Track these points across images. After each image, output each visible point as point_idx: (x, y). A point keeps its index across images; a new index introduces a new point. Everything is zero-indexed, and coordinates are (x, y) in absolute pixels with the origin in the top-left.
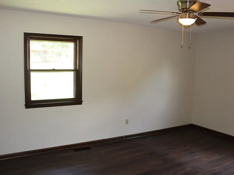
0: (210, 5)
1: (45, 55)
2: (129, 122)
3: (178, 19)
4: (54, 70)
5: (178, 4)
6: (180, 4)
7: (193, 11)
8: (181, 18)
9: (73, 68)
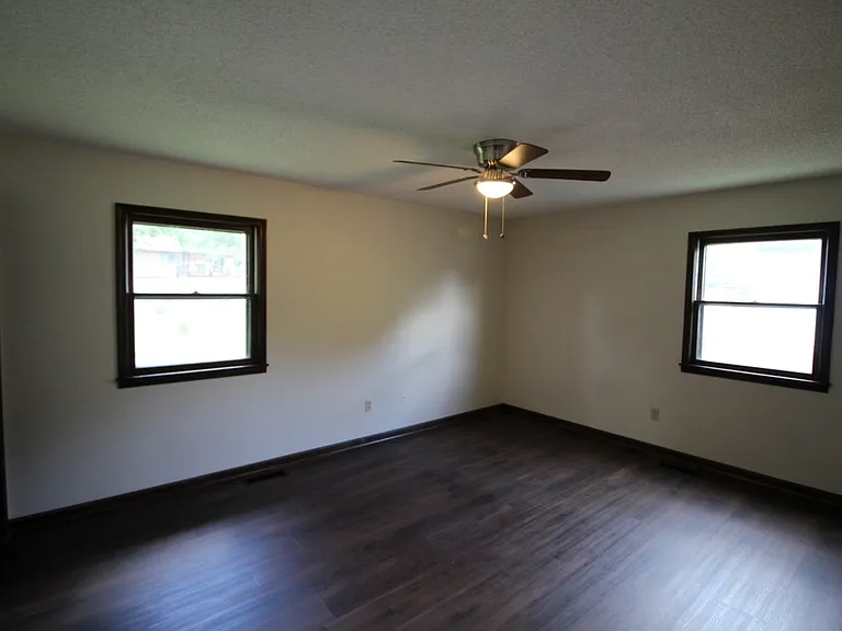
0: (547, 151)
1: (186, 262)
2: (373, 405)
3: (476, 183)
4: (196, 296)
5: (476, 152)
6: (480, 150)
7: (507, 167)
8: (483, 180)
9: (244, 292)
